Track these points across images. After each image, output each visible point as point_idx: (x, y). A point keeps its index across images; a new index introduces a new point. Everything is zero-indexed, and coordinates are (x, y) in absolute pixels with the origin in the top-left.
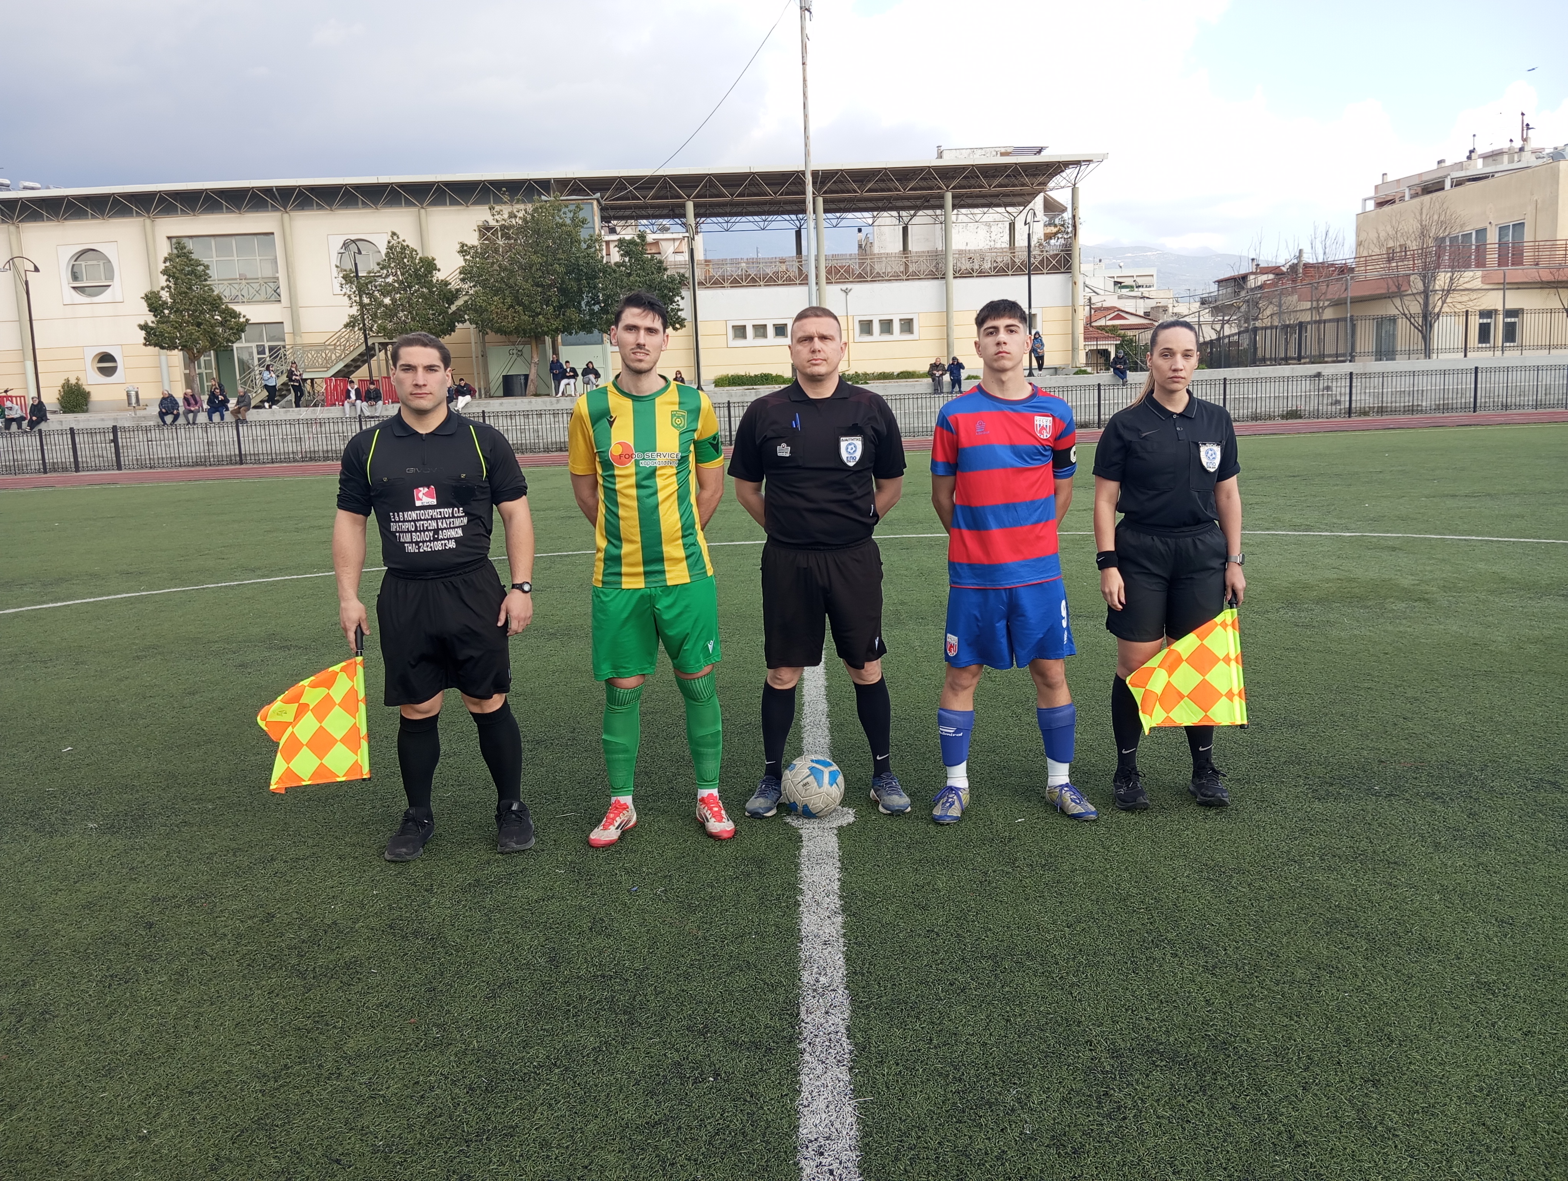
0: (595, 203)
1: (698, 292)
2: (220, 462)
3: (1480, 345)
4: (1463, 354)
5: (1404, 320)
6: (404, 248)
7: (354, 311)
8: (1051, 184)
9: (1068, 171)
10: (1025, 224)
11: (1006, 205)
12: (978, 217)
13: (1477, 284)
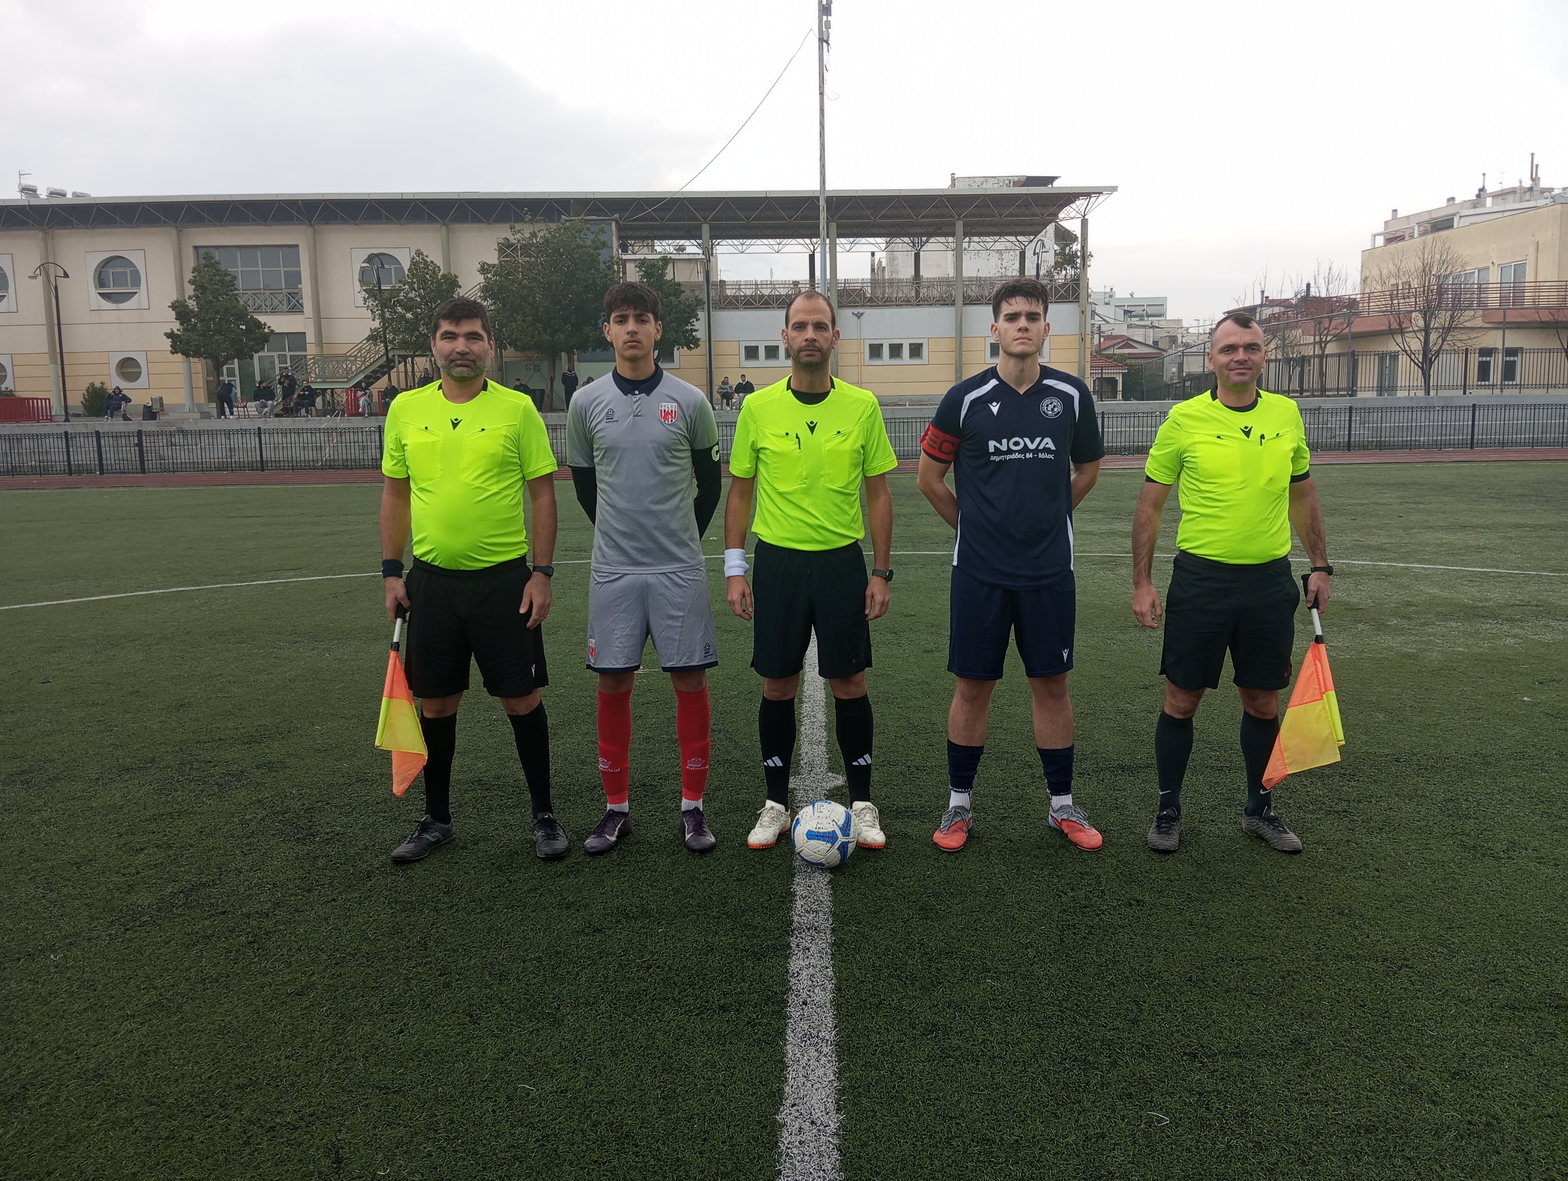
0: (614, 224)
1: (712, 313)
2: (241, 467)
3: (1479, 383)
4: (1462, 391)
5: (1405, 356)
6: (427, 264)
7: (377, 324)
8: (1062, 215)
9: (1078, 202)
10: (1034, 254)
11: (1016, 234)
12: (989, 245)
13: (1478, 322)
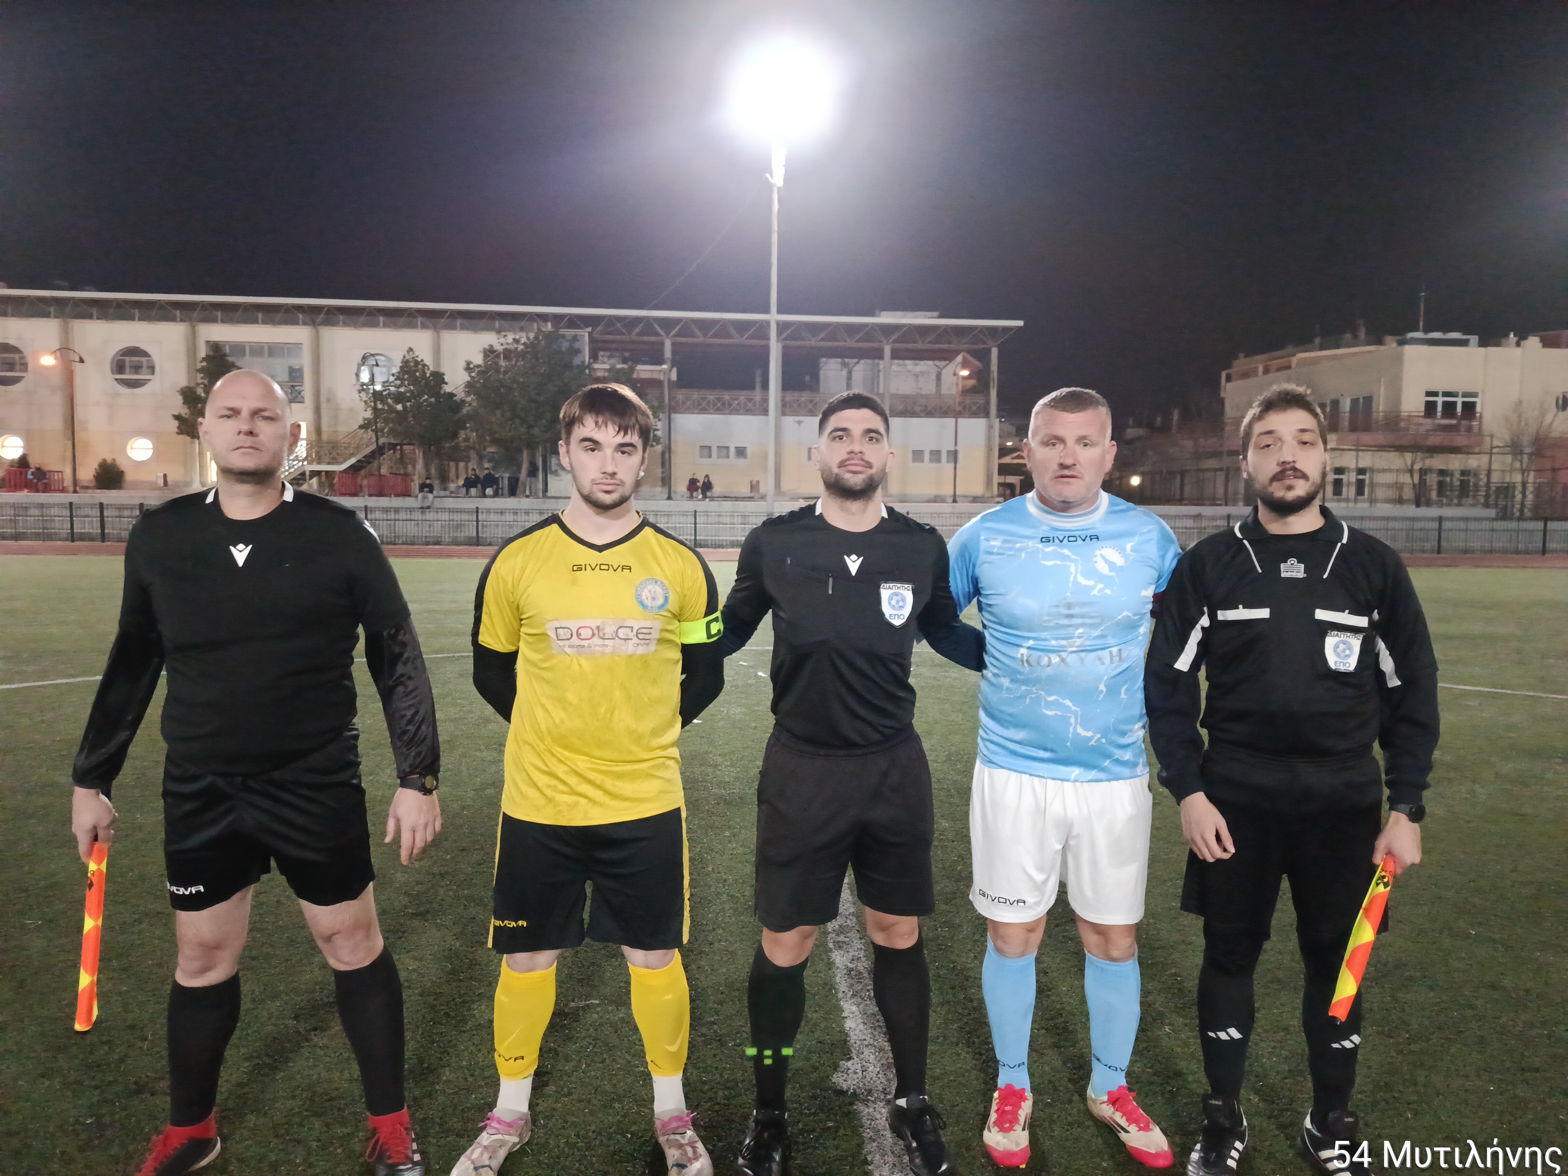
0: (587, 335)
1: (673, 416)
6: (417, 363)
7: (369, 414)
11: (933, 359)
12: (910, 367)
